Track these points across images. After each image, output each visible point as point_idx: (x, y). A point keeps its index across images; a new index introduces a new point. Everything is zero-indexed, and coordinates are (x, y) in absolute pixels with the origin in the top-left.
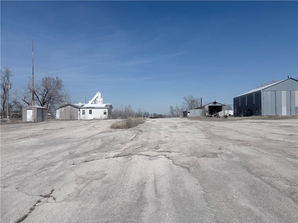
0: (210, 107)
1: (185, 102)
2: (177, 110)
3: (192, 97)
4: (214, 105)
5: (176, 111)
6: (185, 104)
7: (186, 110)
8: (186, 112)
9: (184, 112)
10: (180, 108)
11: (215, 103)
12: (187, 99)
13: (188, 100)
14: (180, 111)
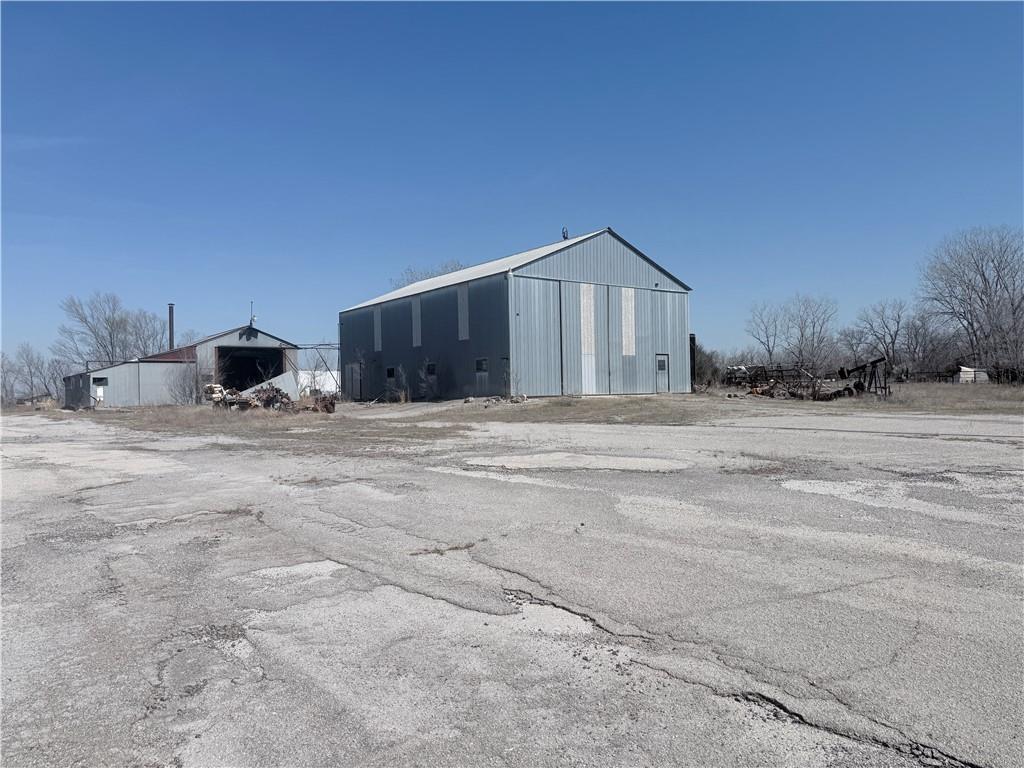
0: (223, 352)
1: (77, 326)
2: (26, 369)
3: (114, 302)
4: (244, 343)
5: (20, 371)
6: (76, 337)
7: (81, 369)
8: (84, 377)
9: (67, 380)
10: (48, 357)
11: (250, 332)
12: (87, 312)
13: (89, 319)
14: (46, 372)
